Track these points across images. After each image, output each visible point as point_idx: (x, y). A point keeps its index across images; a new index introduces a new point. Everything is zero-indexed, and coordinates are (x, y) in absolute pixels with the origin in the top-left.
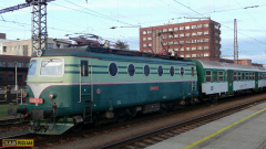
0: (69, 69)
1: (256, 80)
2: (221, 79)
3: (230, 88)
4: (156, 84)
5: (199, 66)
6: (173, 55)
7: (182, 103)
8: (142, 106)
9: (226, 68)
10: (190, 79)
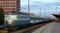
0: (17, 17)
3: (35, 22)
4: (25, 20)
5: (30, 16)
6: (26, 14)
7: (28, 25)
8: (23, 25)
9: (34, 17)
10: (29, 19)
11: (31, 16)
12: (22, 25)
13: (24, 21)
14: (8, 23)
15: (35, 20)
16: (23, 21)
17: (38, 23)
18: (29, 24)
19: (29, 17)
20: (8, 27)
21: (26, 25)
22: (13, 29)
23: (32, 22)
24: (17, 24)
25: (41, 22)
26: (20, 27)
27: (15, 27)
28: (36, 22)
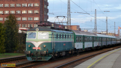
0: (50, 36)
1: (93, 42)
2: (80, 41)
3: (84, 46)
4: (65, 43)
5: (74, 34)
6: (66, 28)
7: (70, 52)
8: (61, 52)
9: (82, 35)
10: (72, 40)
11: (76, 34)
12: (59, 53)
13: (63, 43)
14: (34, 48)
15: (84, 43)
16: (60, 43)
17: (90, 49)
18: (72, 51)
19: (71, 35)
20: (33, 55)
21: (67, 52)
22: (42, 60)
23: (79, 46)
24: (50, 50)
25: (98, 47)
26: (55, 56)
27: (47, 55)
28: (86, 47)
